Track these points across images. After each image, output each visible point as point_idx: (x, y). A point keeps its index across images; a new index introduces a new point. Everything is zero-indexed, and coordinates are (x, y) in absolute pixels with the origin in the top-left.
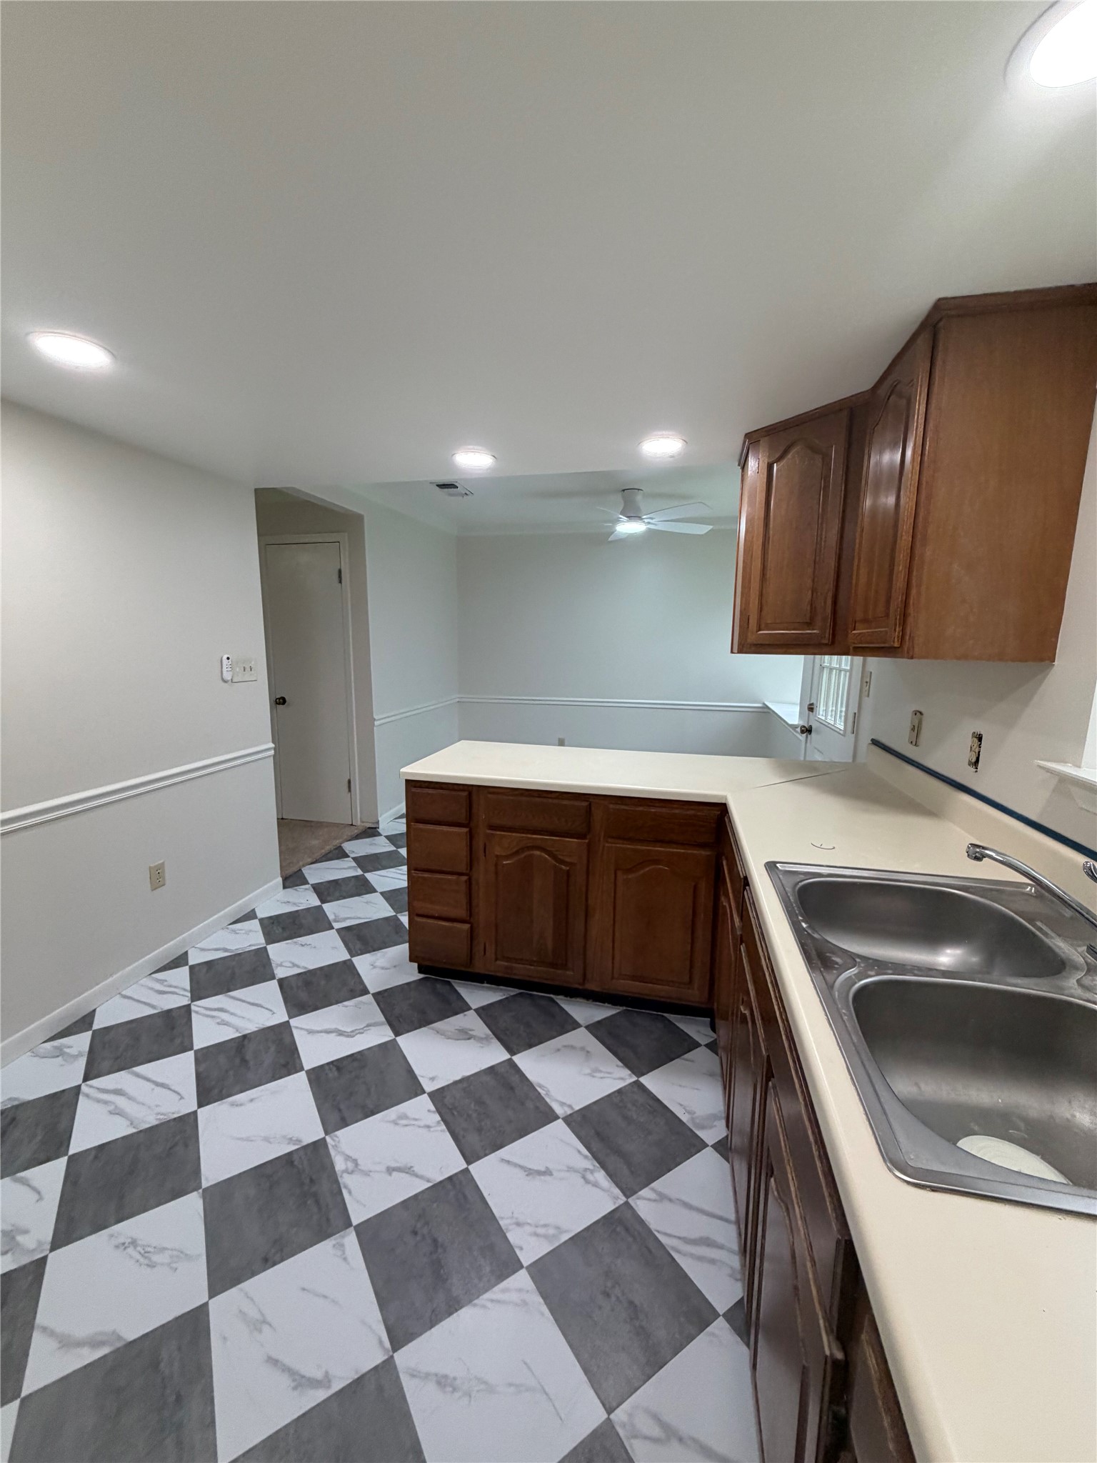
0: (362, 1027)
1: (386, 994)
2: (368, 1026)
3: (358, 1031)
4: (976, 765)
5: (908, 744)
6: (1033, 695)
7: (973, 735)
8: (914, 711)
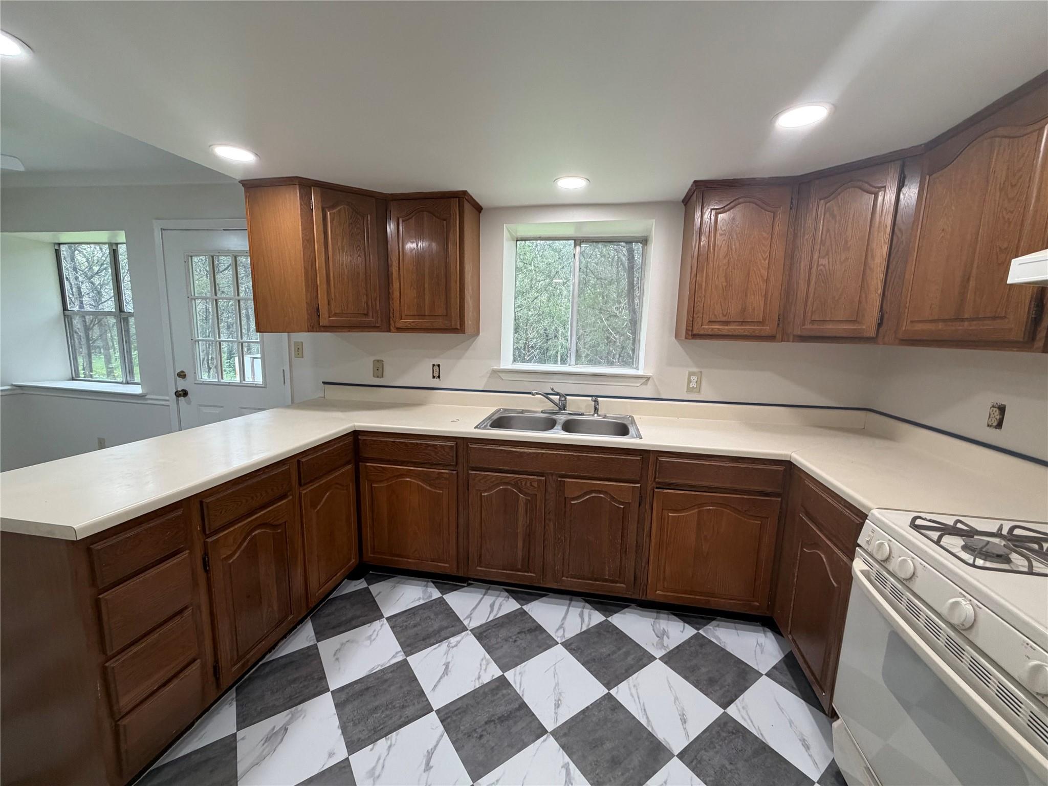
4: (439, 377)
5: (373, 378)
6: (470, 345)
7: (434, 365)
8: (375, 360)
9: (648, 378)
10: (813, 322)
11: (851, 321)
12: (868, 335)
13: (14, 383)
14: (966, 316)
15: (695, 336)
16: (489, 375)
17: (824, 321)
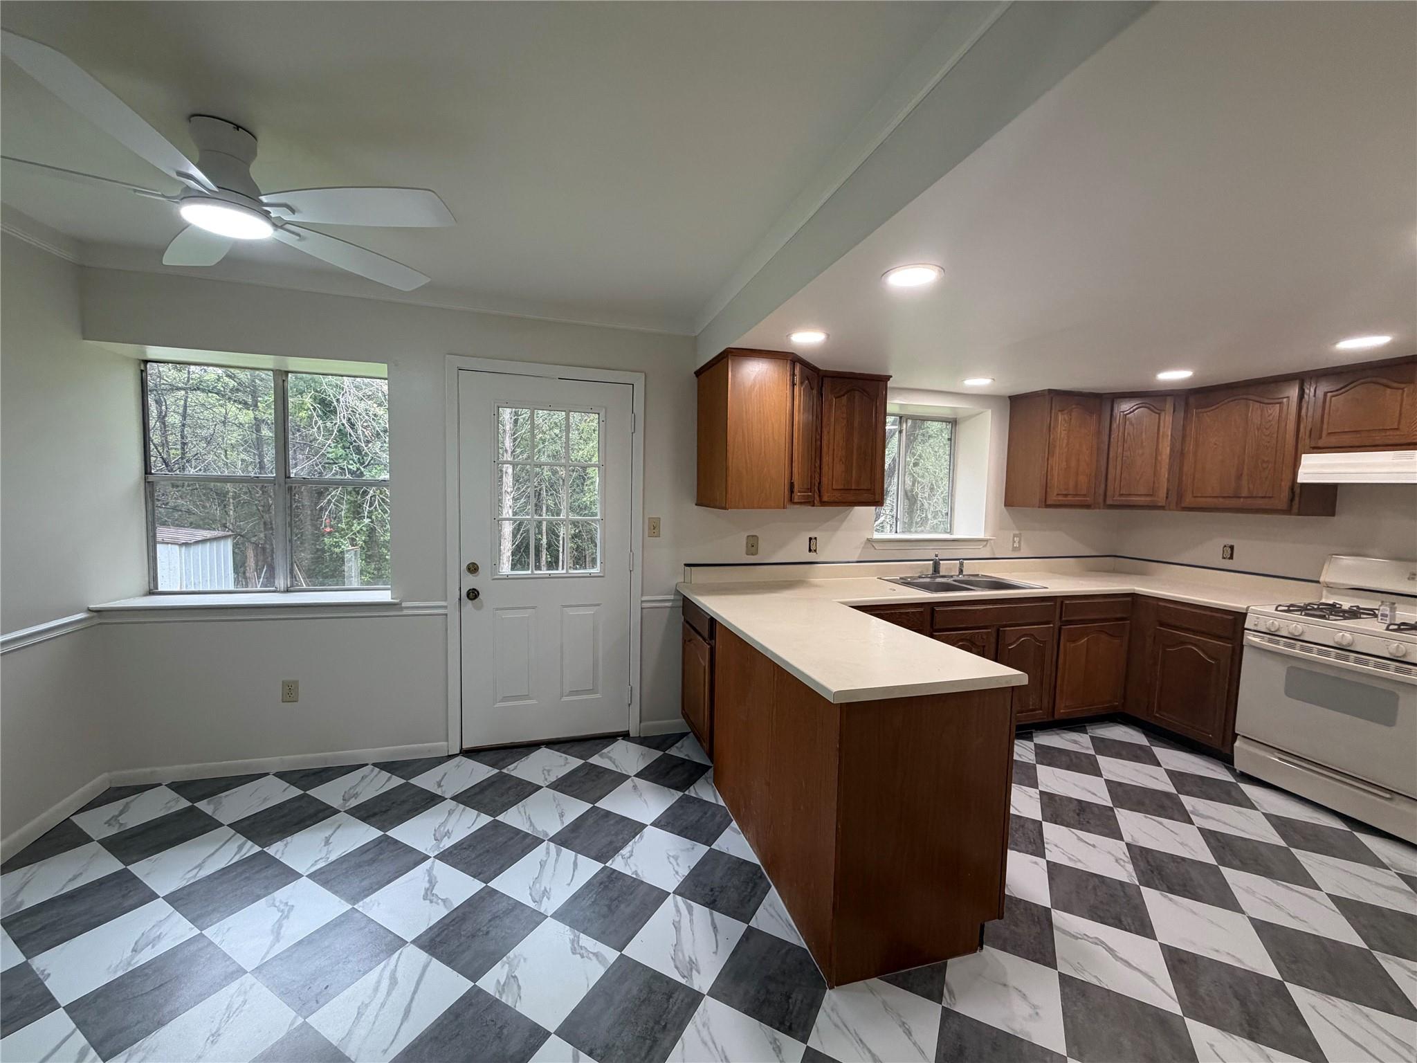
0: (1083, 941)
1: (1038, 956)
2: (1077, 938)
3: (1090, 940)
4: (815, 551)
5: (746, 555)
6: (846, 517)
7: (810, 539)
8: (748, 536)
9: (987, 541)
10: (1121, 495)
11: (1148, 495)
12: (1160, 504)
13: (92, 606)
14: (1243, 495)
15: (1048, 506)
16: (863, 545)
17: (1130, 495)
